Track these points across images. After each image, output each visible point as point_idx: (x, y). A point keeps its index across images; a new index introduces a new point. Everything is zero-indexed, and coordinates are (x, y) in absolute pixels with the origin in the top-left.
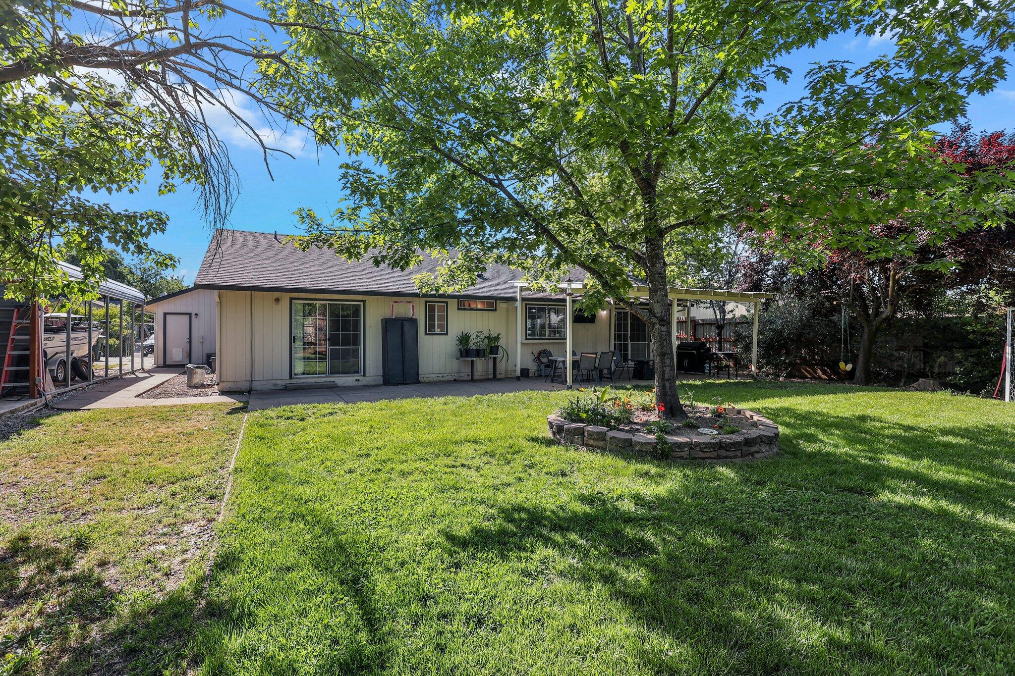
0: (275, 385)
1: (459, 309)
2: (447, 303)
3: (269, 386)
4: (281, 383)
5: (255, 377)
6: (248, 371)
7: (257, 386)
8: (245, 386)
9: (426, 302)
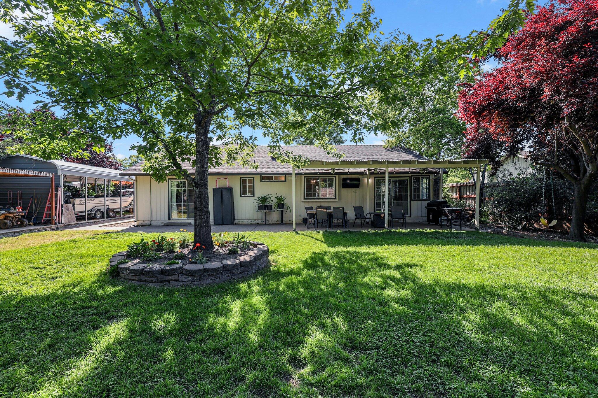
0: (162, 223)
1: (261, 181)
2: (254, 178)
3: (159, 223)
4: (165, 222)
5: (153, 219)
6: (150, 216)
7: (154, 223)
8: (148, 223)
9: (241, 178)
